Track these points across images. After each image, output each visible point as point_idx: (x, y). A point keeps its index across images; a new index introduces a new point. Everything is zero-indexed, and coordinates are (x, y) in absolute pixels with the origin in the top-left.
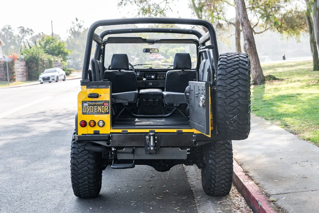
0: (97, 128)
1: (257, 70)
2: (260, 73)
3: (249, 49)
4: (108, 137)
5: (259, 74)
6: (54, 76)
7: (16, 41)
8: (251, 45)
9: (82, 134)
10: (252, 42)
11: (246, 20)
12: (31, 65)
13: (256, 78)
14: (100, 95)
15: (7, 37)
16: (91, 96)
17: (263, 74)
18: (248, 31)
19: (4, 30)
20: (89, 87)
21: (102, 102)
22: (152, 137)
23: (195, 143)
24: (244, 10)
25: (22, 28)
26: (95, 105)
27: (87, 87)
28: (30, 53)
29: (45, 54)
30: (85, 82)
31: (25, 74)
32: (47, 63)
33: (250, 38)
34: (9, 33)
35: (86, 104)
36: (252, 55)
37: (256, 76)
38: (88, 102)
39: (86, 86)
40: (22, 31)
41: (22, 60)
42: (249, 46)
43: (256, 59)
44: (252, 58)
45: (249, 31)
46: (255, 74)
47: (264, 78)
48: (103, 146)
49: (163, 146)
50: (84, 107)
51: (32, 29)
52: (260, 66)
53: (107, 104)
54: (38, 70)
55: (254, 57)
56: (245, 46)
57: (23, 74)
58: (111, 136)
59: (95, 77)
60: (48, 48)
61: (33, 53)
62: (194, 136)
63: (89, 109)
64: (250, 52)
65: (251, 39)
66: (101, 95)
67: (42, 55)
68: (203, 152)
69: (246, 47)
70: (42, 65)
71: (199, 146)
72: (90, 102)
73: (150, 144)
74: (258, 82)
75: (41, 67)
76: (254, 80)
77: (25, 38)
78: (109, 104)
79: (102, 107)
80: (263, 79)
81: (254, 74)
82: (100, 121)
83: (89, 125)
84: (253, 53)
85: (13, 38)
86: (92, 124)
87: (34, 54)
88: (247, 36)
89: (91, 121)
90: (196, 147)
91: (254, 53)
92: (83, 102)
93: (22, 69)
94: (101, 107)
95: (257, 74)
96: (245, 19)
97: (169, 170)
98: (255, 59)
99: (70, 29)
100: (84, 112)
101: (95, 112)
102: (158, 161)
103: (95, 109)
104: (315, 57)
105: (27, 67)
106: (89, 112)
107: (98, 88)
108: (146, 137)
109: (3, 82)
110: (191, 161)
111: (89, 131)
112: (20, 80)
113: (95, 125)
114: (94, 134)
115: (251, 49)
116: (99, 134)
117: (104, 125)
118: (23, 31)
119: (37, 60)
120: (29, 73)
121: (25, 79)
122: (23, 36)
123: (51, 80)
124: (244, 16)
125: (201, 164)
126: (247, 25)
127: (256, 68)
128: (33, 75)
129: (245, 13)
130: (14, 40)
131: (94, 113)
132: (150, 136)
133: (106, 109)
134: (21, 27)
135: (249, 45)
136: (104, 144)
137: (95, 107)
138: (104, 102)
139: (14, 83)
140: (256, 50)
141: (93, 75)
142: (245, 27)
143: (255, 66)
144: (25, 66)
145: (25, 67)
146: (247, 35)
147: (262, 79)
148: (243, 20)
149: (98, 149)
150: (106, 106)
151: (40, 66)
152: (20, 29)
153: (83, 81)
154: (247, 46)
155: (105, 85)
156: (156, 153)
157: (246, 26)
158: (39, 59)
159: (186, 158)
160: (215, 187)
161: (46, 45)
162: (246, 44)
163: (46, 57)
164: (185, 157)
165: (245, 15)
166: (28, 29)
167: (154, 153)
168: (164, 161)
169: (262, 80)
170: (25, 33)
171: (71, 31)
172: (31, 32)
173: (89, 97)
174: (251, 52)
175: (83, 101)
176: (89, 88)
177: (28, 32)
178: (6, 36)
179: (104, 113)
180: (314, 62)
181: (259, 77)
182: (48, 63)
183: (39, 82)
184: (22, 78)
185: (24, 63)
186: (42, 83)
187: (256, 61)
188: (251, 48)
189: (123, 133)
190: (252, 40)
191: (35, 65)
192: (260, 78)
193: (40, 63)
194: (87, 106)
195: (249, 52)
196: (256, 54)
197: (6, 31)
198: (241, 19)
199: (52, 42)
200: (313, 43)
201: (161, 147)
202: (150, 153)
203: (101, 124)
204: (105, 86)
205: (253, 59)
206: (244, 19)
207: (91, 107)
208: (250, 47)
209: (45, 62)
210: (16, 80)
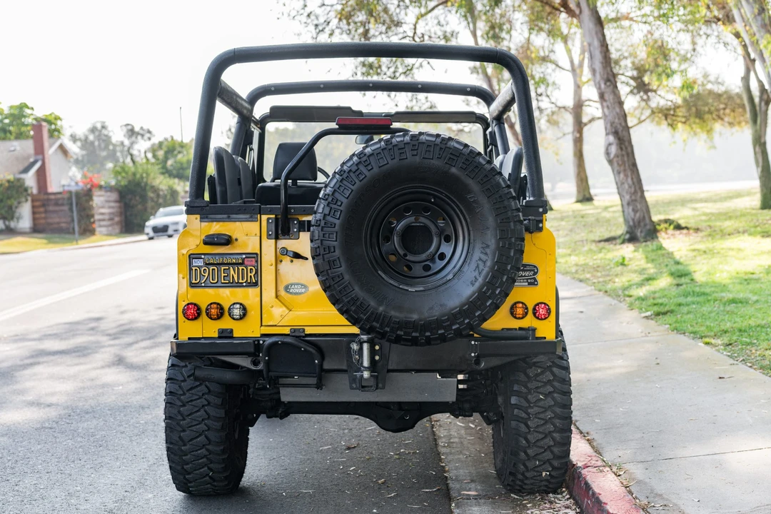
0: (226, 323)
1: (637, 206)
2: (644, 213)
3: (618, 157)
4: (253, 345)
5: (642, 215)
6: (177, 223)
7: (119, 154)
8: (623, 146)
9: (189, 339)
10: (626, 139)
11: (610, 86)
12: (131, 200)
13: (635, 227)
14: (234, 237)
15: (99, 145)
16: (210, 241)
17: (650, 218)
18: (614, 113)
19: (93, 130)
20: (207, 218)
21: (239, 257)
22: (365, 346)
23: (477, 361)
24: (606, 62)
25: (129, 127)
26: (223, 264)
27: (201, 218)
28: (130, 173)
29: (162, 177)
30: (196, 205)
31: (117, 219)
32: (166, 196)
33: (620, 129)
34: (104, 138)
35: (199, 263)
36: (625, 170)
37: (633, 220)
38: (203, 257)
39: (198, 216)
40: (130, 133)
41: (109, 189)
42: (617, 150)
43: (635, 180)
44: (625, 178)
45: (617, 114)
46: (633, 217)
47: (655, 226)
48: (242, 367)
49: (396, 368)
50: (194, 269)
51: (151, 130)
52: (643, 197)
53: (252, 261)
54: (145, 209)
55: (629, 174)
56: (607, 149)
57: (111, 219)
58: (261, 342)
59: (224, 193)
60: (172, 165)
61: (134, 174)
62: (473, 343)
63: (206, 275)
64: (620, 163)
65: (622, 131)
66: (236, 240)
67: (154, 178)
68: (497, 385)
69: (610, 151)
70: (155, 199)
71: (487, 370)
72: (210, 257)
73: (362, 363)
74: (639, 234)
75: (153, 204)
76: (629, 230)
77: (136, 147)
78: (257, 261)
79: (241, 268)
80: (652, 228)
81: (629, 217)
82: (234, 304)
83: (207, 314)
84: (627, 165)
85: (111, 147)
86: (214, 311)
87: (138, 176)
88: (612, 124)
89: (211, 304)
90: (480, 372)
91: (629, 166)
92: (192, 257)
93: (110, 207)
94: (238, 269)
95: (638, 215)
96: (608, 84)
97: (412, 427)
98: (632, 179)
99: (228, 128)
100: (194, 281)
101: (223, 281)
102: (386, 405)
103: (223, 275)
104: (764, 179)
105: (122, 205)
106: (208, 282)
107: (229, 219)
108: (352, 346)
109: (67, 236)
110: (467, 406)
111: (207, 329)
112: (106, 233)
113: (220, 316)
114: (220, 337)
115: (623, 156)
116: (232, 337)
117: (245, 315)
118: (132, 132)
119: (144, 189)
120: (126, 217)
121: (117, 229)
122: (132, 143)
123: (170, 232)
124: (605, 76)
125: (491, 414)
126: (614, 99)
127: (636, 200)
128: (135, 221)
129: (609, 69)
130: (114, 151)
131: (219, 284)
132: (361, 343)
133: (249, 274)
134: (128, 125)
135: (617, 145)
136: (245, 362)
137: (223, 268)
138: (244, 256)
139: (93, 238)
140: (635, 159)
141: (218, 189)
142: (608, 103)
143: (633, 198)
144: (116, 201)
145: (117, 204)
146: (614, 122)
147: (648, 227)
148: (603, 86)
149: (229, 376)
150: (249, 268)
151: (149, 201)
152: (125, 129)
153: (190, 201)
154: (613, 150)
155: (247, 213)
156: (377, 385)
157: (612, 101)
158: (148, 188)
159: (454, 400)
160: (528, 471)
161: (166, 158)
162: (610, 144)
163: (165, 182)
164: (451, 397)
165: (608, 74)
166: (142, 128)
167: (371, 386)
168: (400, 405)
169: (649, 230)
170: (136, 138)
171: (229, 133)
172: (148, 135)
173: (206, 243)
174: (624, 162)
175: (192, 254)
176: (206, 220)
177: (143, 135)
178: (96, 143)
179: (244, 284)
180: (762, 190)
181: (642, 224)
182: (168, 197)
183: (145, 237)
184: (110, 228)
185: (114, 196)
186: (151, 238)
187: (633, 183)
188: (624, 153)
189: (293, 334)
190: (625, 133)
191: (140, 200)
192: (645, 225)
193: (151, 195)
194: (202, 267)
195: (618, 164)
196: (635, 169)
197: (97, 133)
198: (599, 83)
199: (179, 152)
200: (760, 145)
201: (389, 371)
202: (363, 387)
203: (237, 312)
204: (248, 216)
205: (627, 179)
206: (605, 84)
207: (211, 268)
208: (619, 151)
209: (161, 193)
210: (97, 233)
